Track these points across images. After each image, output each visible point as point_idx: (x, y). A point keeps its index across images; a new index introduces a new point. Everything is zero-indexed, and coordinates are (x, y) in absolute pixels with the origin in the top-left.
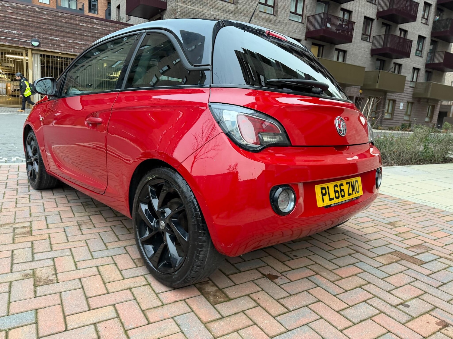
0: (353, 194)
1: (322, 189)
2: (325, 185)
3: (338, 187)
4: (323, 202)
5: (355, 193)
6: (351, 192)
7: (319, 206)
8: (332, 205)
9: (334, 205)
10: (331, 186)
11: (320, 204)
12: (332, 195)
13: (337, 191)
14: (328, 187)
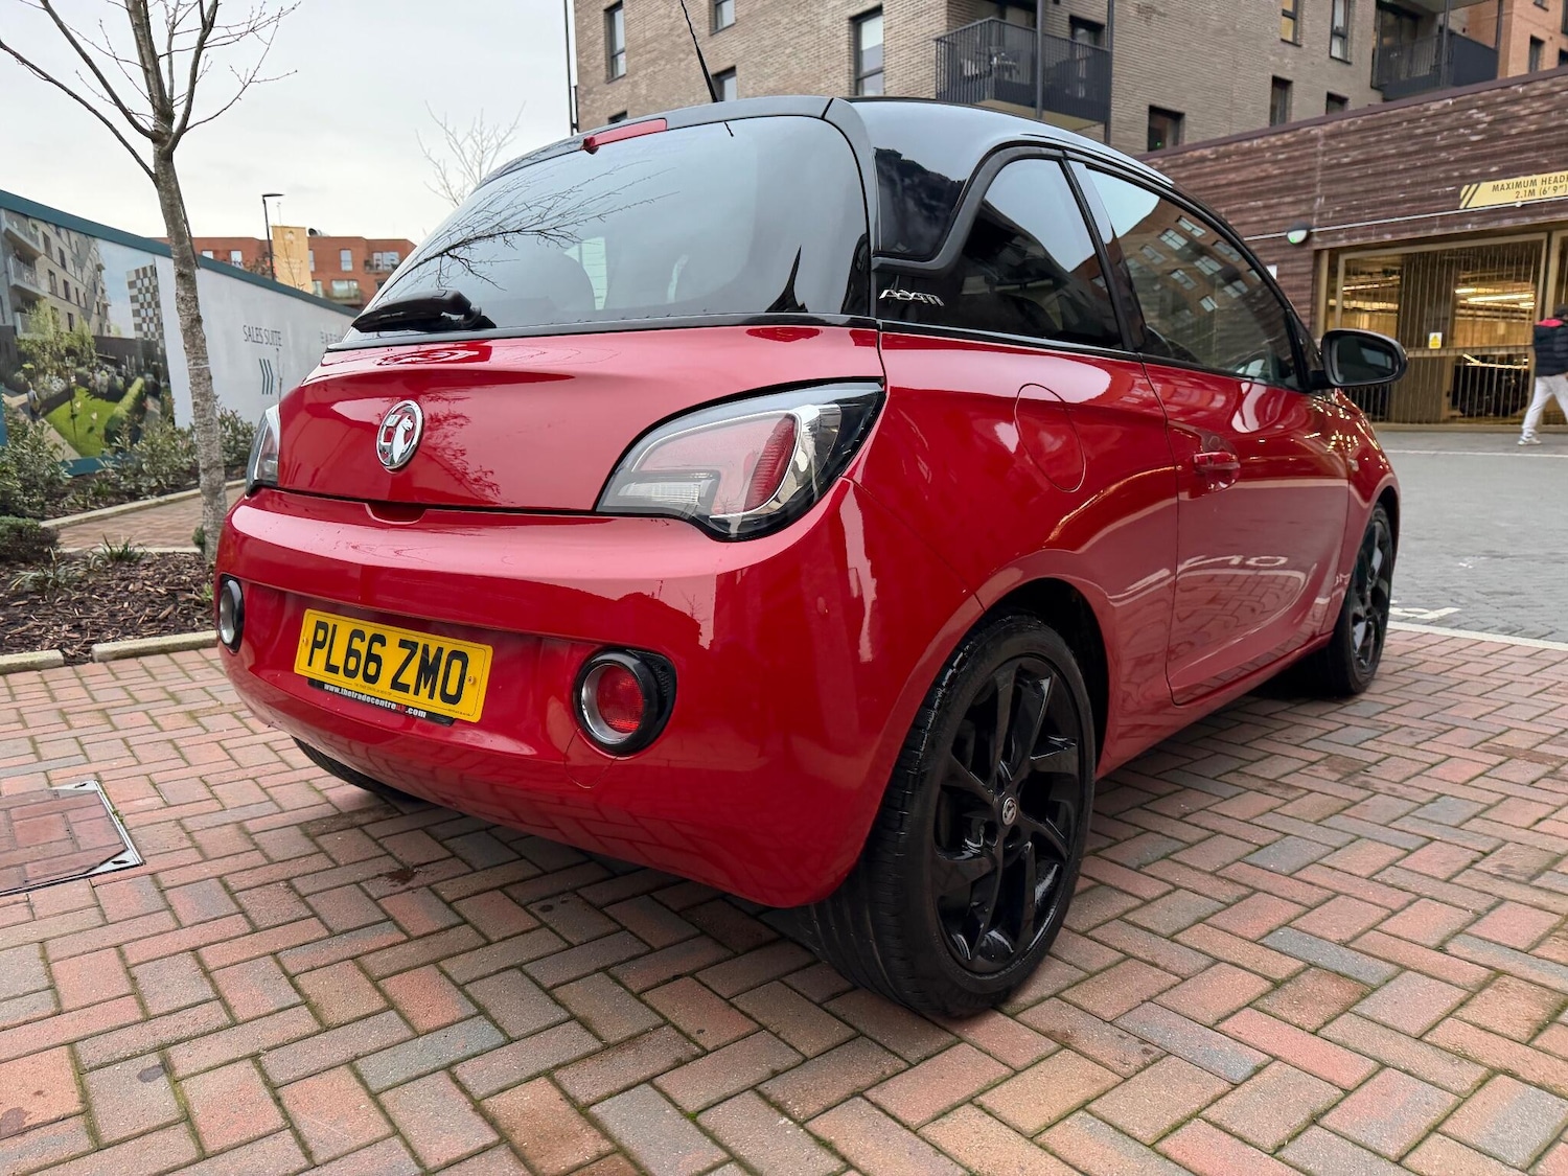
0: (416, 692)
1: (321, 625)
2: (330, 619)
3: (363, 640)
4: (310, 664)
5: (431, 696)
6: (410, 676)
7: (296, 671)
8: (327, 687)
9: (332, 689)
10: (345, 627)
11: (301, 666)
12: (338, 659)
13: (357, 654)
14: (335, 626)
